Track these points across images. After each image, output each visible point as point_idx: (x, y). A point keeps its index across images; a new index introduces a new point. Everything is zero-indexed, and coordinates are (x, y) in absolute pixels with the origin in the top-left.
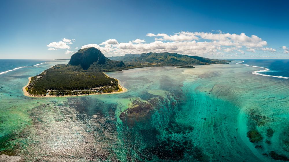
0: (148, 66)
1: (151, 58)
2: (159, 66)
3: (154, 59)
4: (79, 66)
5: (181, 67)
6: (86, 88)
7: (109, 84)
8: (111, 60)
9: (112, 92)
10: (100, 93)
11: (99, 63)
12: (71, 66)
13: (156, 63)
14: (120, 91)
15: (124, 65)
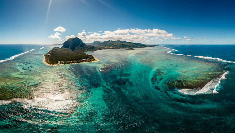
0: (108, 49)
1: (109, 44)
2: (114, 49)
3: (111, 44)
4: (69, 48)
5: (127, 49)
6: (78, 60)
7: (89, 57)
8: (87, 45)
9: (92, 61)
10: (86, 62)
11: (80, 47)
12: (64, 49)
13: (112, 46)
14: (95, 61)
15: (94, 48)
